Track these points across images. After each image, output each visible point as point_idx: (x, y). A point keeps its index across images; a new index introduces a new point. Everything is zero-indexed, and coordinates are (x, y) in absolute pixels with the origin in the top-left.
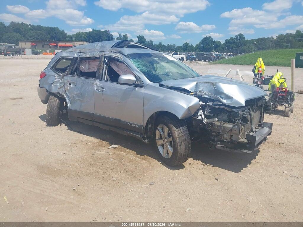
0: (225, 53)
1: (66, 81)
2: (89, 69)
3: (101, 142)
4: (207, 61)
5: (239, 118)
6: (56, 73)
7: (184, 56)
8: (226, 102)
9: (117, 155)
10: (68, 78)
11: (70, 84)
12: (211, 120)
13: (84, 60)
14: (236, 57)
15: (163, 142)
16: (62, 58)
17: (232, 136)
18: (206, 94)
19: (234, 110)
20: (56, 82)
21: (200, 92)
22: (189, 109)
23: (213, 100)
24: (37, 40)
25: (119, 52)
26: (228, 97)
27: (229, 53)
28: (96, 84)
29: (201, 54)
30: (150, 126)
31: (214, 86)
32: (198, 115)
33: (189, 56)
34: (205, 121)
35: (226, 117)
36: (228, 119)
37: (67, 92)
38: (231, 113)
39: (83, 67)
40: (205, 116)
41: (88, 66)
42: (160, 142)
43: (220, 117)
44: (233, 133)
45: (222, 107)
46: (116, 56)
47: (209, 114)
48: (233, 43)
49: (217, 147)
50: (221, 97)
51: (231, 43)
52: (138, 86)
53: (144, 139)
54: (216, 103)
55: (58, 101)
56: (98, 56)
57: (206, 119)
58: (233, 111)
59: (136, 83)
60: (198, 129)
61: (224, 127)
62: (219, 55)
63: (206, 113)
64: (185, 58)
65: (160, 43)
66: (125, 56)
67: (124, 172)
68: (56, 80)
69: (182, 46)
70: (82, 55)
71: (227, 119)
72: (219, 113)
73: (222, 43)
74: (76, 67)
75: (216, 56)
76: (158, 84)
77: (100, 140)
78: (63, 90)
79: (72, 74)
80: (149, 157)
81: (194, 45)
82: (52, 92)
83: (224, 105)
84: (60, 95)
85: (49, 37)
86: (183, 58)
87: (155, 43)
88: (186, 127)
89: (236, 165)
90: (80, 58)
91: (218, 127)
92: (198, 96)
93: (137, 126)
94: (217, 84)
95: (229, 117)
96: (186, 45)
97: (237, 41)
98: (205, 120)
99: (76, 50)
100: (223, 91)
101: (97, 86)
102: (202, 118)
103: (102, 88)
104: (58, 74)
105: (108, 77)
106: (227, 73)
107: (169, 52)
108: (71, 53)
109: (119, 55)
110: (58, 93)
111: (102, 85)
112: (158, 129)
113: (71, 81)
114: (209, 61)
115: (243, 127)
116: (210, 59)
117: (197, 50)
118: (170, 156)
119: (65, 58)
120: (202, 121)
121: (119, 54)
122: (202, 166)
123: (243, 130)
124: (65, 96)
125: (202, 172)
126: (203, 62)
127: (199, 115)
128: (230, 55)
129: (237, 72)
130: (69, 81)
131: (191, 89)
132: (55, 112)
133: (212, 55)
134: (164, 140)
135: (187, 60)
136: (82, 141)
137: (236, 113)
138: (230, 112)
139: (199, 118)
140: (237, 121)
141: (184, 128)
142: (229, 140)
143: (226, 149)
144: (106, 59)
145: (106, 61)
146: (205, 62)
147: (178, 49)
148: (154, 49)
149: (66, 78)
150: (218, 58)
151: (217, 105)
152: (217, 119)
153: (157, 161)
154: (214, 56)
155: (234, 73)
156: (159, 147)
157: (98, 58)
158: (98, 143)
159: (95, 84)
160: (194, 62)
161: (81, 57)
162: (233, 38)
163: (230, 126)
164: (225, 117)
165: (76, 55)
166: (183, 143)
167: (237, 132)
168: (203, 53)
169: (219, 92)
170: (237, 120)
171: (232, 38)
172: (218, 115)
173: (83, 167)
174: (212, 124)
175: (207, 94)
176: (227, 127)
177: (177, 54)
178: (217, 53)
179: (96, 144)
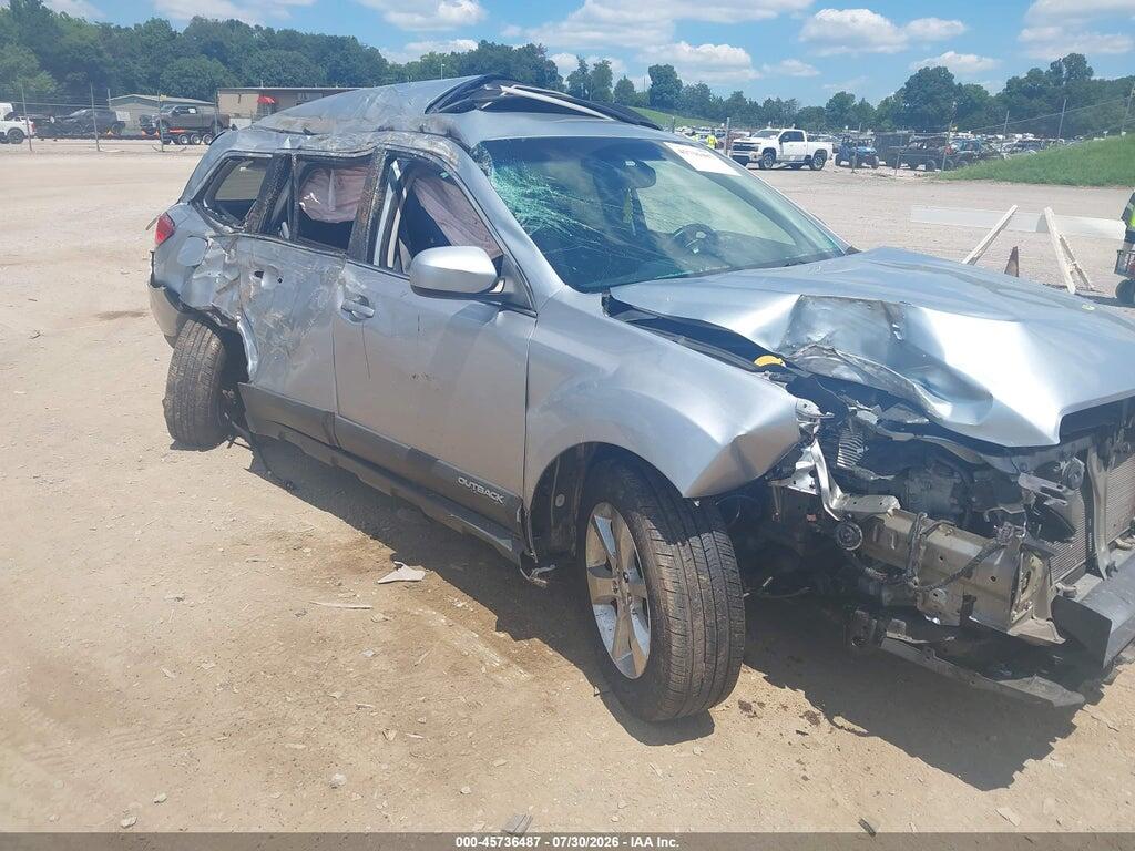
0: (1000, 137)
1: (244, 261)
2: (339, 208)
3: (361, 543)
4: (922, 167)
5: (1019, 509)
6: (208, 222)
7: (828, 147)
8: (953, 414)
9: (406, 628)
10: (255, 249)
11: (259, 274)
12: (865, 505)
13: (317, 167)
14: (1050, 150)
15: (616, 590)
16: (232, 158)
17: (969, 602)
18: (847, 363)
19: (996, 462)
20: (208, 261)
21: (817, 348)
22: (737, 446)
23: (884, 399)
24: (280, 83)
25: (451, 135)
26: (965, 390)
27: (1019, 136)
28: (343, 282)
29: (897, 140)
30: (560, 501)
31: (890, 318)
32: (794, 470)
33: (850, 145)
34: (834, 504)
35: (949, 490)
36: (955, 501)
37: (247, 310)
38: (976, 474)
39: (317, 202)
40: (837, 476)
41: (336, 196)
42: (601, 587)
43: (914, 487)
44: (978, 588)
45: (927, 438)
46: (432, 153)
47: (857, 469)
48: (1041, 92)
49: (885, 645)
50: (928, 387)
51: (1030, 93)
52: (507, 303)
53: (529, 564)
54: (895, 414)
55: (215, 343)
56: (366, 150)
57: (839, 492)
58: (987, 466)
59: (498, 289)
60: (798, 536)
61: (931, 548)
62: (973, 143)
63: (841, 462)
64: (830, 152)
65: (738, 96)
66: (467, 150)
67: (401, 735)
68: (207, 256)
69: (824, 107)
70: (311, 145)
71: (953, 505)
72: (908, 469)
73: (993, 94)
74: (286, 204)
75: (963, 148)
76: (598, 298)
77: (360, 534)
78: (235, 297)
79: (270, 229)
80: (550, 652)
81: (875, 104)
82: (194, 304)
83: (936, 427)
84: (224, 318)
85: (323, 73)
86: (821, 154)
87: (718, 95)
88: (721, 537)
89: (987, 739)
90: (299, 158)
91: (901, 545)
92: (792, 378)
93: (498, 498)
94: (911, 314)
95: (962, 492)
96: (841, 101)
97: (1058, 83)
98: (836, 500)
99: (290, 123)
100: (936, 355)
101: (346, 290)
102: (817, 485)
103: (365, 301)
104: (216, 229)
105: (403, 247)
106: (999, 225)
107: (769, 129)
108: (270, 137)
109: (444, 148)
110: (215, 310)
111: (364, 287)
112: (594, 523)
113: (265, 263)
114: (927, 169)
115: (1037, 562)
116: (932, 160)
117: (885, 124)
118: (639, 674)
119: (247, 159)
120: (815, 502)
121: (448, 141)
122: (804, 724)
123: (1037, 576)
124: (239, 324)
125: (798, 770)
126: (904, 173)
127: (803, 471)
128: (1023, 145)
129: (1043, 220)
130: (257, 259)
131: (766, 336)
132: (203, 389)
133: (943, 141)
134: (617, 580)
135: (838, 163)
136: (280, 536)
137: (1005, 477)
138: (969, 468)
139: (804, 485)
140: (1004, 530)
141: (711, 544)
142: (956, 621)
143: (935, 663)
144: (395, 165)
145: (398, 174)
146: (913, 172)
147: (809, 119)
148: (632, 119)
149: (244, 245)
150: (969, 158)
151: (898, 426)
152: (894, 503)
153: (583, 679)
154: (954, 146)
155: (1029, 222)
156: (597, 609)
157: (366, 161)
158: (346, 547)
159: (340, 283)
160: (866, 172)
161: (302, 152)
162: (1041, 72)
163: (965, 546)
164: (943, 491)
165: (287, 145)
166: (699, 623)
167: (1003, 586)
168: (906, 137)
169: (914, 355)
170: (1005, 516)
171: (1035, 74)
172: (903, 474)
173: (226, 686)
174: (871, 522)
175: (854, 360)
176: (950, 551)
177: (799, 137)
178: (969, 135)
179: (335, 557)
